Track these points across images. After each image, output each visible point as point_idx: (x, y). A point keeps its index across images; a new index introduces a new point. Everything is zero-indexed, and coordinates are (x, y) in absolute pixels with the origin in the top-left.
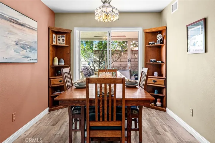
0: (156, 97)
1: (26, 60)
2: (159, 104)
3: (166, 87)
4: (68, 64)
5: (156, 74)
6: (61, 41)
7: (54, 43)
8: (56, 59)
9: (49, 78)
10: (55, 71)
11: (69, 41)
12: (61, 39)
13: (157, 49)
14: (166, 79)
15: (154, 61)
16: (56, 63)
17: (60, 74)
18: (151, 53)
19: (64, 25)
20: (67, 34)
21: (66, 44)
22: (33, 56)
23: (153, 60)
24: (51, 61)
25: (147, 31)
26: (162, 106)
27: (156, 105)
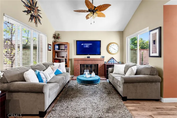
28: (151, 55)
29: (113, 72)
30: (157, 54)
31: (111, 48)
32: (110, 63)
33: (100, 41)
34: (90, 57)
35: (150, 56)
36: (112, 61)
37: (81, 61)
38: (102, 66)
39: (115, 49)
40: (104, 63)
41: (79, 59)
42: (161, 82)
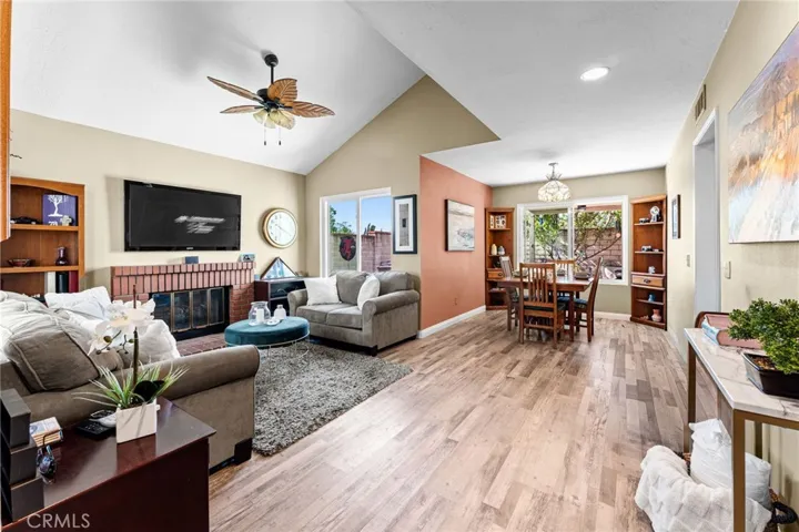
0: (652, 307)
1: (466, 249)
2: (655, 317)
3: (666, 290)
4: (510, 252)
5: (651, 269)
6: (501, 224)
7: (492, 227)
8: (494, 247)
9: (486, 271)
10: (493, 262)
11: (510, 222)
12: (501, 221)
13: (656, 230)
14: (666, 277)
15: (648, 250)
16: (495, 252)
17: (500, 266)
18: (643, 236)
19: (504, 202)
20: (508, 214)
21: (507, 226)
22: (471, 244)
23: (645, 248)
24: (488, 250)
25: (636, 202)
26: (662, 321)
27: (650, 319)
28: (397, 249)
29: (309, 302)
30: (410, 248)
31: (273, 225)
32: (273, 276)
33: (238, 198)
34: (197, 258)
35: (395, 253)
36: (278, 270)
37: (154, 278)
38: (246, 292)
39: (284, 228)
40: (252, 280)
41: (160, 267)
42: (419, 301)
